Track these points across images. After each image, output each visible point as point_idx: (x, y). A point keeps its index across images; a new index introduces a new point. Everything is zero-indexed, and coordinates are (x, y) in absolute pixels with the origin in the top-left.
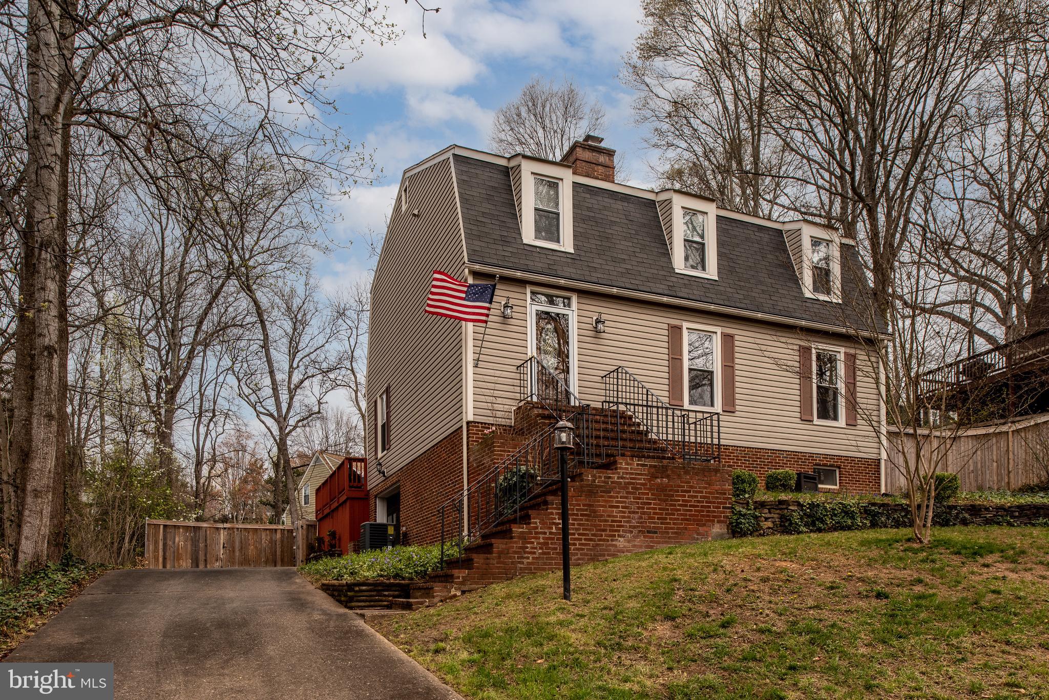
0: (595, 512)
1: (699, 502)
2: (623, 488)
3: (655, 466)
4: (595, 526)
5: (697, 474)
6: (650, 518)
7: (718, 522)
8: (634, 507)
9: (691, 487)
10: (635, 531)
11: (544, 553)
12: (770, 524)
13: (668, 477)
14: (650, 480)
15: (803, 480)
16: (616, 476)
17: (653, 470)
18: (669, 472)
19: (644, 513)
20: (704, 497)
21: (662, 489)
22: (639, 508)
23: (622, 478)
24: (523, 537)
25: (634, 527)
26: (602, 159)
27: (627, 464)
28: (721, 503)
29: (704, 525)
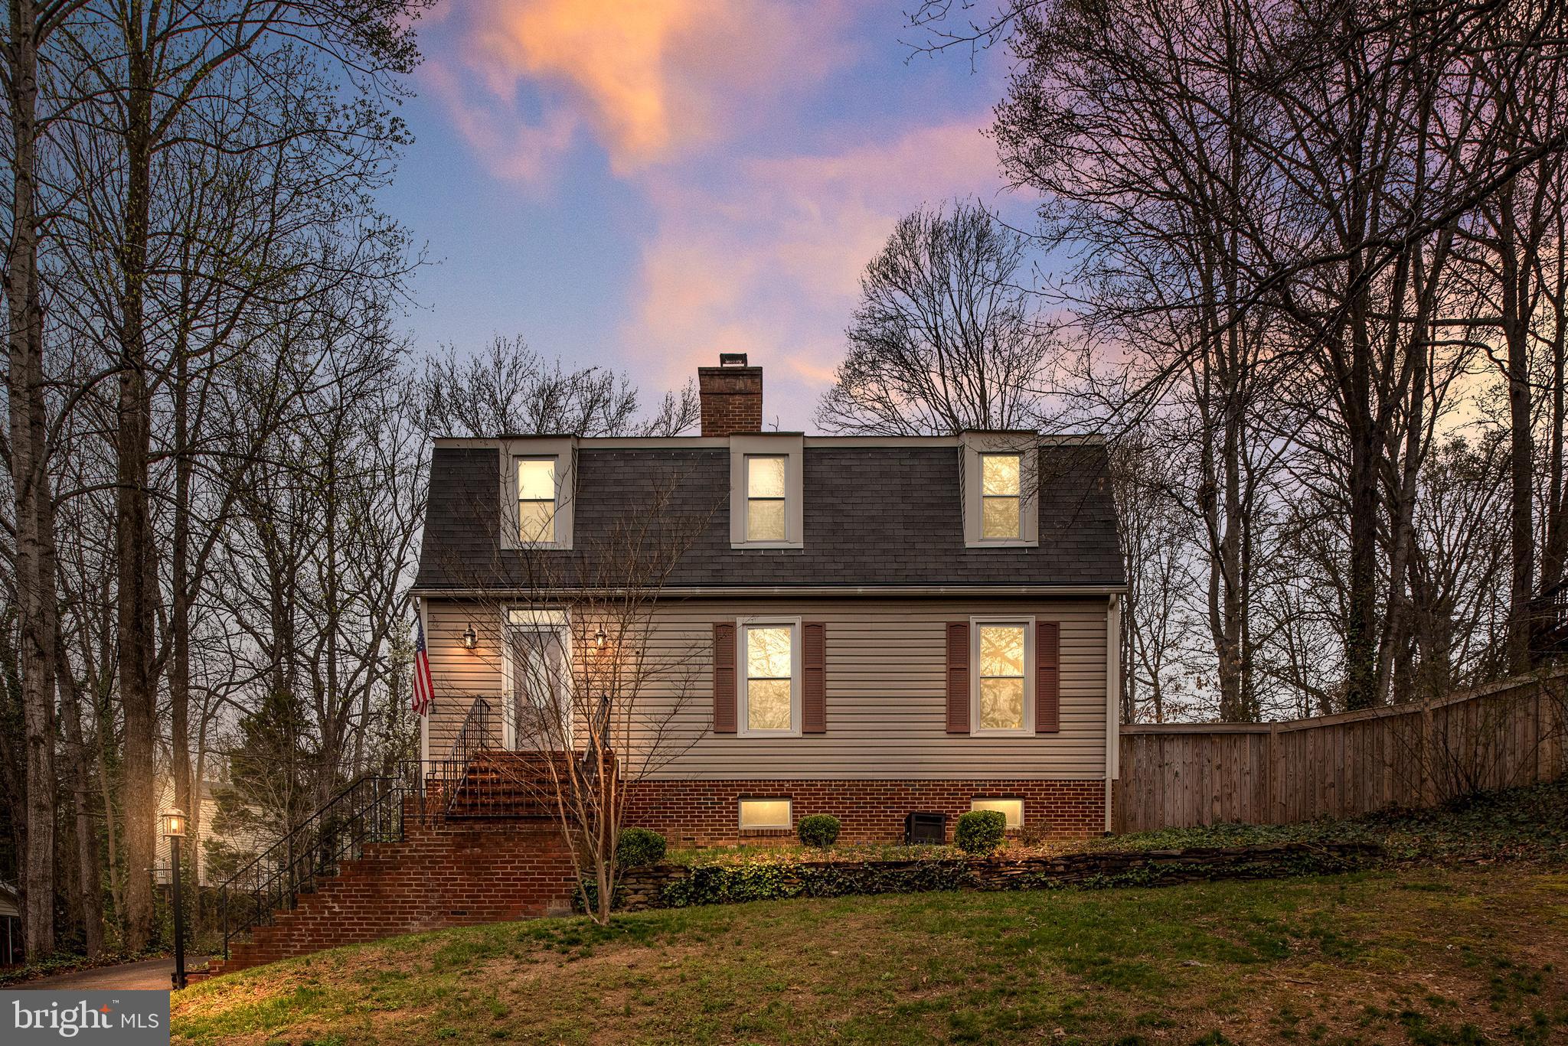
0: (378, 891)
1: (526, 874)
2: (417, 863)
3: (463, 834)
4: (380, 908)
5: (524, 840)
6: (455, 896)
7: (557, 897)
8: (432, 885)
9: (517, 856)
10: (434, 913)
11: (314, 941)
12: (640, 897)
13: (480, 846)
14: (454, 851)
15: (914, 823)
16: (407, 850)
17: (459, 839)
18: (483, 840)
19: (447, 891)
20: (535, 868)
21: (474, 861)
22: (439, 885)
23: (415, 851)
24: (288, 923)
25: (434, 908)
26: (740, 384)
27: (422, 834)
28: (561, 874)
29: (536, 902)
